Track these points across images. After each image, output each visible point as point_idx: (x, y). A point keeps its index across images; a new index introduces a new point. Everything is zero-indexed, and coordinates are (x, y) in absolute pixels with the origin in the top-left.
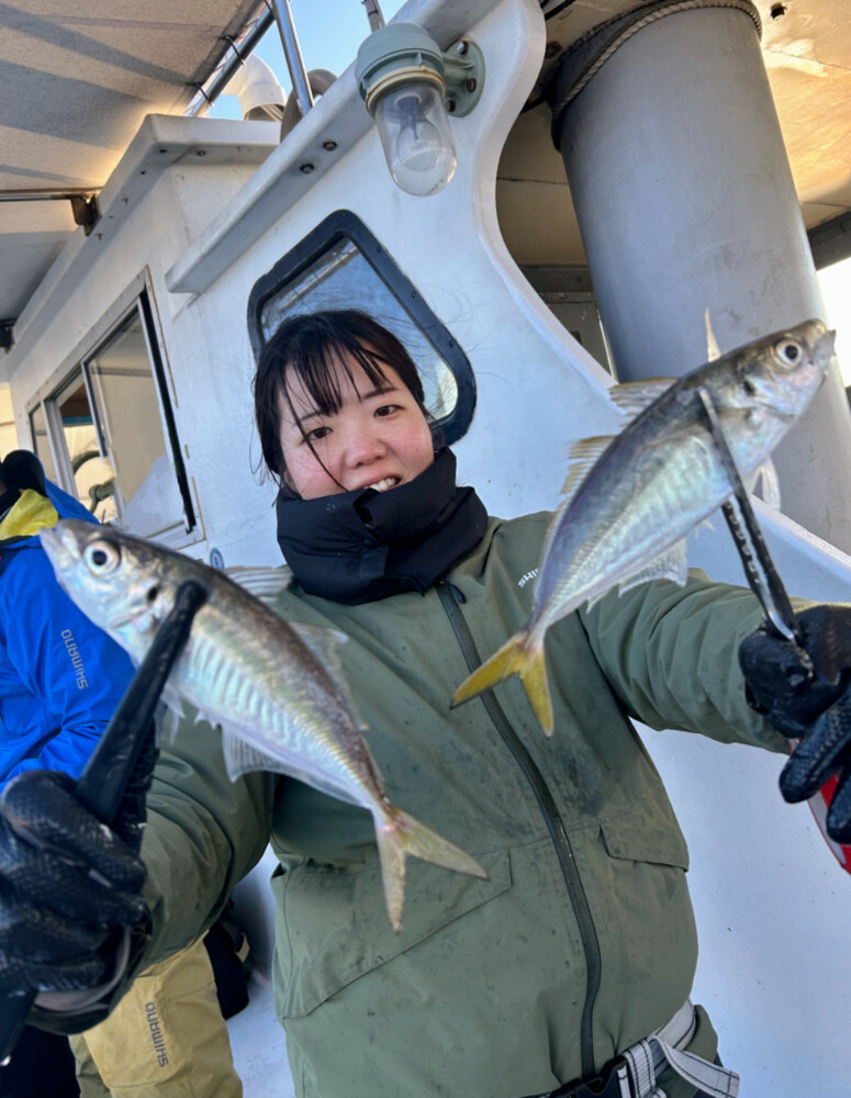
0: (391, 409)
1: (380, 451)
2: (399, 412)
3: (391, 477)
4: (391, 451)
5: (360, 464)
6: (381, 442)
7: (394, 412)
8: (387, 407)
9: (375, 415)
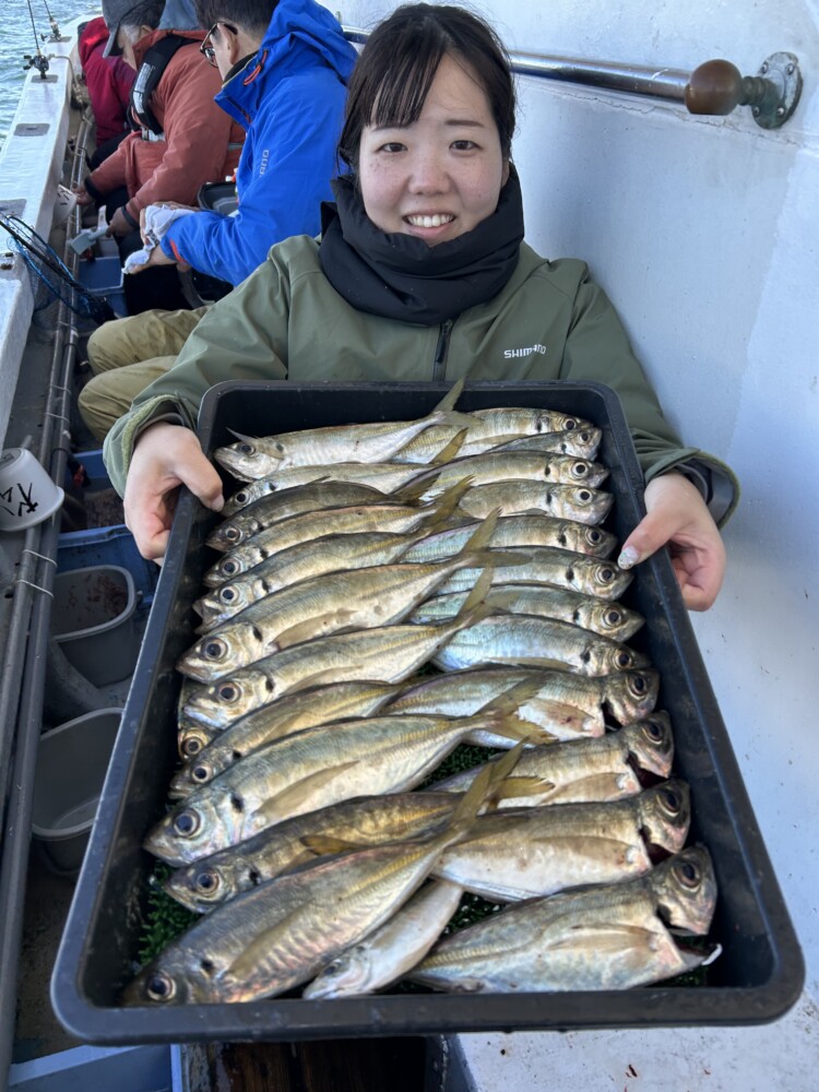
0: (469, 146)
1: (444, 186)
2: (474, 150)
3: (446, 213)
4: (454, 188)
5: (420, 193)
6: (448, 177)
7: (471, 148)
8: (466, 142)
9: (451, 147)
